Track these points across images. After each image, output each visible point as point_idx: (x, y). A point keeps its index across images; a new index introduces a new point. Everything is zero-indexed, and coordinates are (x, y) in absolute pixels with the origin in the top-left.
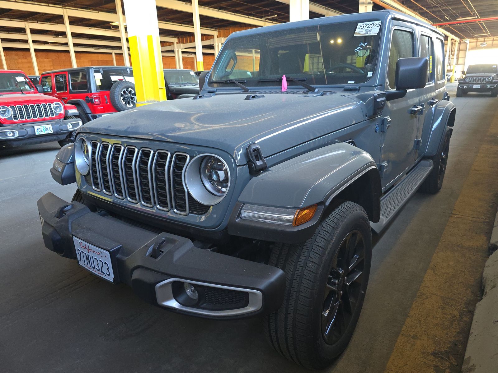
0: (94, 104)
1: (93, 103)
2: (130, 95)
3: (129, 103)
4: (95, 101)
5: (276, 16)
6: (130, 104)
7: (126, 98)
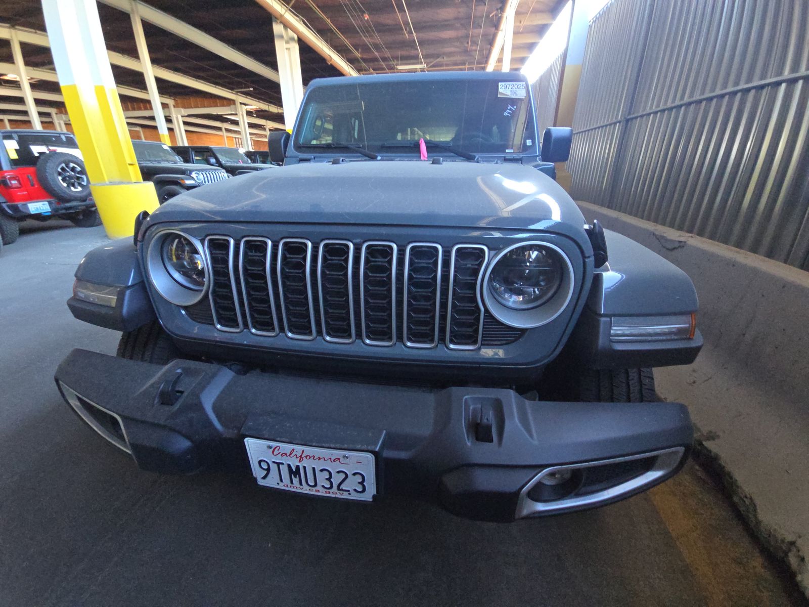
0: (11, 188)
1: (9, 186)
2: (73, 173)
3: (73, 185)
4: (11, 183)
5: (252, 89)
6: (76, 186)
7: (67, 179)
